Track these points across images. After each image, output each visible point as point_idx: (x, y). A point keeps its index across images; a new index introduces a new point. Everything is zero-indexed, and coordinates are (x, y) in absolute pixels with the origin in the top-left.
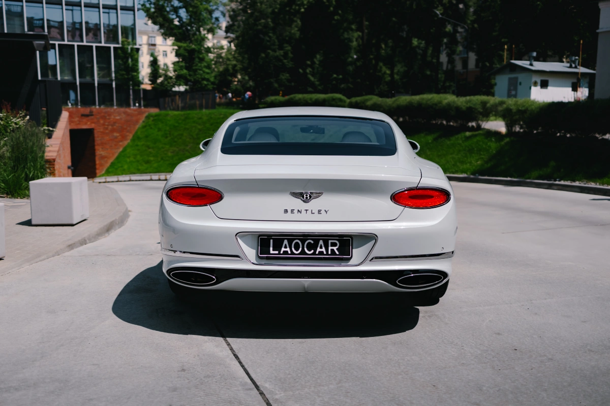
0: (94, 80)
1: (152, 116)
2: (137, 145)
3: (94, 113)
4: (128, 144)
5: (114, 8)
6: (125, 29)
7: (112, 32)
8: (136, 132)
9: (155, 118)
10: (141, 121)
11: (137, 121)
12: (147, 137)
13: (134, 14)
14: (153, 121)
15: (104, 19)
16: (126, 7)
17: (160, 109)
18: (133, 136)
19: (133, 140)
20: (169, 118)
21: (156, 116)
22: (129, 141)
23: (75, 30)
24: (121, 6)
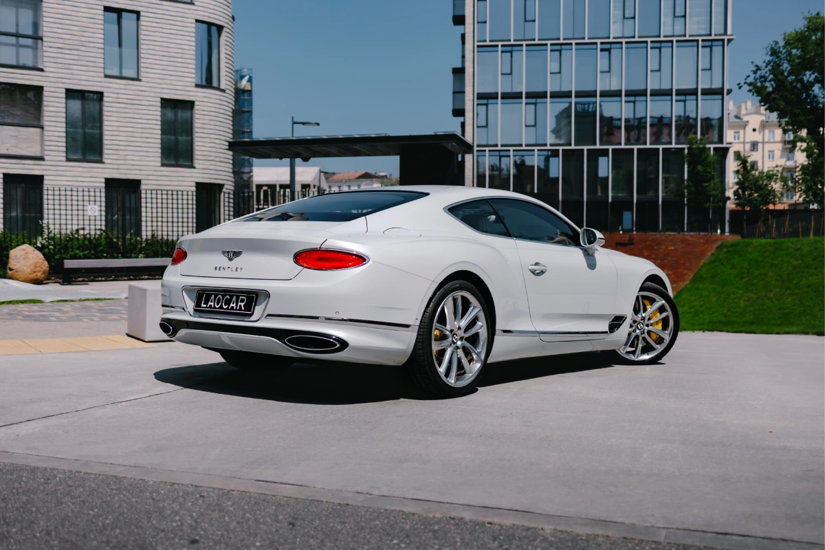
0: (658, 196)
1: (726, 246)
2: (697, 289)
3: (634, 241)
4: (686, 285)
5: (693, 92)
6: (707, 122)
7: (686, 126)
8: (700, 270)
9: (730, 249)
10: (709, 254)
11: (703, 254)
12: (713, 277)
13: (723, 99)
14: (726, 253)
15: (673, 110)
16: (711, 89)
17: (743, 237)
18: (694, 276)
19: (693, 281)
20: (750, 249)
21: (733, 245)
22: (687, 282)
23: (636, 127)
24: (702, 90)
